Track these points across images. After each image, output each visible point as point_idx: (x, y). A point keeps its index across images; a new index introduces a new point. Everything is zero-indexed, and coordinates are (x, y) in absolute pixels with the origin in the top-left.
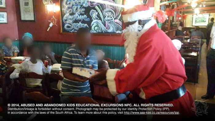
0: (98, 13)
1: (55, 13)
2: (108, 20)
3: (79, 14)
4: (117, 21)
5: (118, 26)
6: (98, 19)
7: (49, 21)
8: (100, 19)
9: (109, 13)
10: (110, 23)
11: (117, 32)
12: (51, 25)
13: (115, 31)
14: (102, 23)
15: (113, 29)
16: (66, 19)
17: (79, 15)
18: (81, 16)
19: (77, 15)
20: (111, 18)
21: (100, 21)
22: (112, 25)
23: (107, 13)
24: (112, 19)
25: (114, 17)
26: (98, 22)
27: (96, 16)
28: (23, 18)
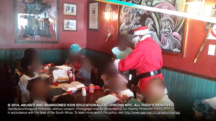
0: (154, 23)
1: (114, 22)
2: (165, 33)
3: (135, 23)
4: (176, 34)
5: (176, 42)
6: (152, 30)
7: (109, 31)
8: (156, 30)
9: (167, 22)
10: (166, 36)
11: (174, 50)
12: (109, 35)
13: (172, 48)
14: (157, 36)
15: (170, 45)
16: (122, 29)
17: (135, 25)
18: (136, 25)
19: (132, 25)
20: (169, 29)
21: (154, 33)
22: (169, 39)
23: (164, 23)
24: (170, 32)
25: (171, 29)
26: (153, 34)
27: (151, 26)
28: (90, 27)
